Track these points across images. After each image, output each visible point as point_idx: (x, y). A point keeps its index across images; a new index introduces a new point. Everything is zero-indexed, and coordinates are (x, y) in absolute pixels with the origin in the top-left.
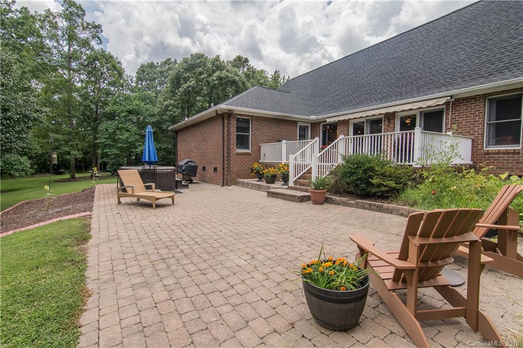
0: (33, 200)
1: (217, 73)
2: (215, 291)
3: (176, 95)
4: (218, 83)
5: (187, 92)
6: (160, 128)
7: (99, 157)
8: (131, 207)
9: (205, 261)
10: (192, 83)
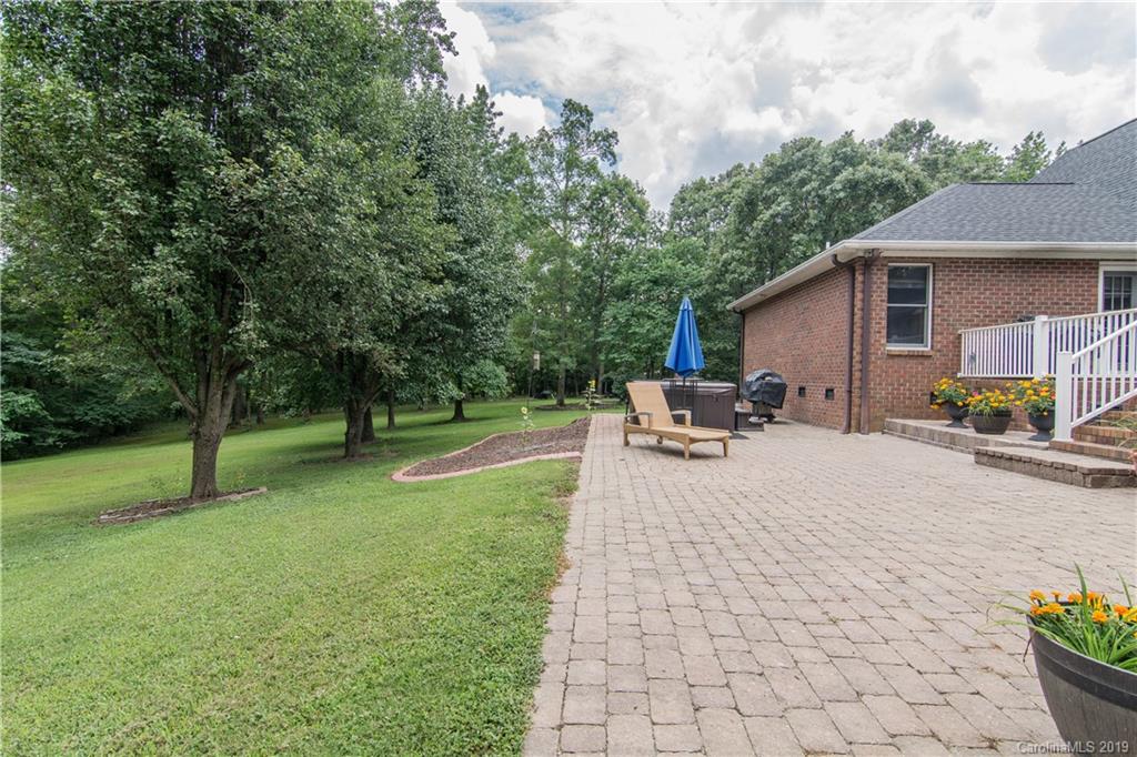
0: (507, 433)
1: (846, 173)
2: (791, 619)
3: (747, 238)
4: (845, 197)
5: (771, 228)
6: (710, 309)
7: (602, 370)
8: (646, 452)
9: (778, 563)
10: (783, 205)
